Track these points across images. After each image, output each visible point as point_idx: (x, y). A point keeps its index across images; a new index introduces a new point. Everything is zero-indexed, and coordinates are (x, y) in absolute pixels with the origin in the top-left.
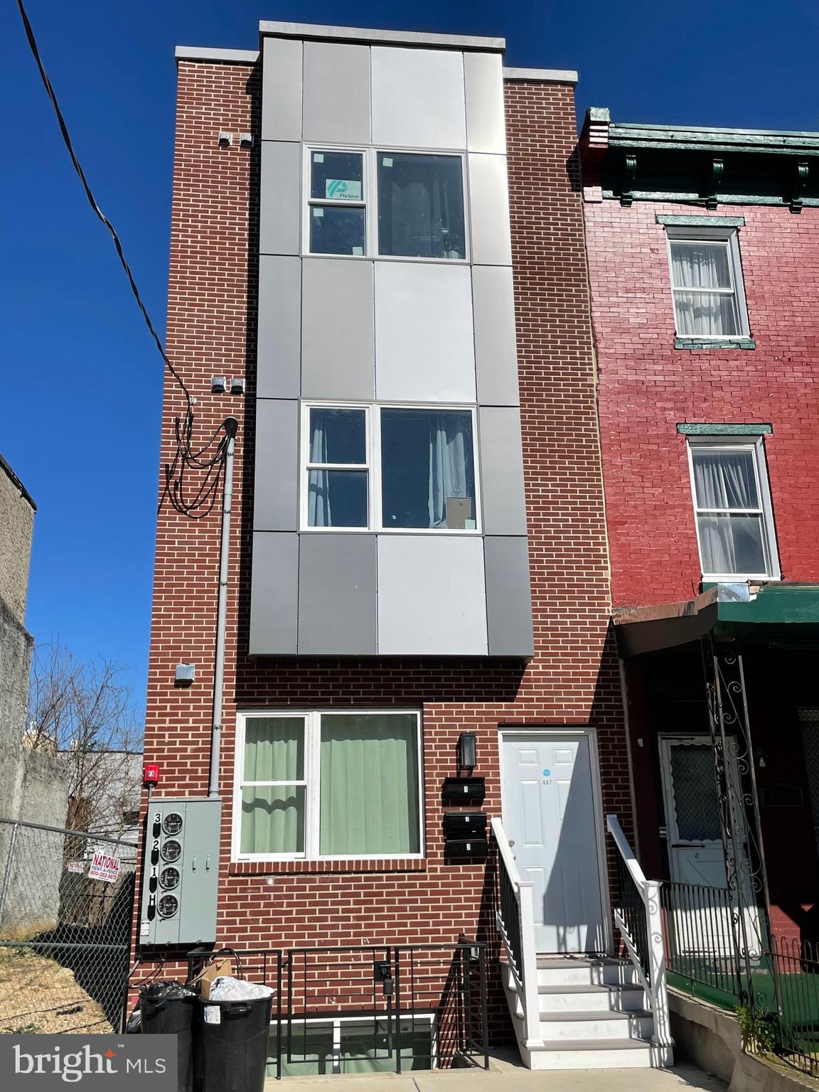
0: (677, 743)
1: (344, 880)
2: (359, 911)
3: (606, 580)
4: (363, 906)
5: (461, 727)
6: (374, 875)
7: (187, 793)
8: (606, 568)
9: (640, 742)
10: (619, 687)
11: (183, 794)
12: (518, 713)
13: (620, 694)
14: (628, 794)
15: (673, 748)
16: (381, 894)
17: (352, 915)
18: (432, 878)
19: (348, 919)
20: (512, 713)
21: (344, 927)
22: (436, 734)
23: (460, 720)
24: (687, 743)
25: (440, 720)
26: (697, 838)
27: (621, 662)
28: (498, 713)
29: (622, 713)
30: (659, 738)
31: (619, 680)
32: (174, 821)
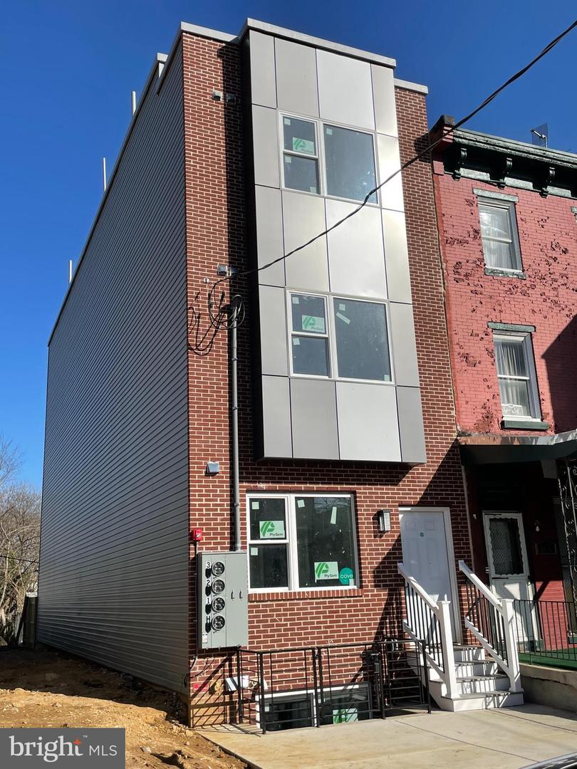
0: (492, 517)
1: (317, 603)
2: (326, 622)
3: (453, 416)
4: (328, 620)
5: (378, 506)
6: (334, 600)
7: (219, 548)
8: (453, 409)
9: (475, 515)
10: (462, 483)
11: (217, 548)
12: (409, 498)
13: (462, 487)
14: (469, 548)
15: (491, 520)
16: (338, 612)
17: (322, 625)
18: (367, 600)
19: (320, 628)
20: (406, 498)
21: (318, 633)
22: (365, 510)
23: (377, 502)
24: (498, 517)
25: (366, 502)
26: (503, 574)
27: (463, 467)
28: (399, 498)
29: (464, 499)
30: (483, 514)
31: (462, 479)
32: (221, 567)
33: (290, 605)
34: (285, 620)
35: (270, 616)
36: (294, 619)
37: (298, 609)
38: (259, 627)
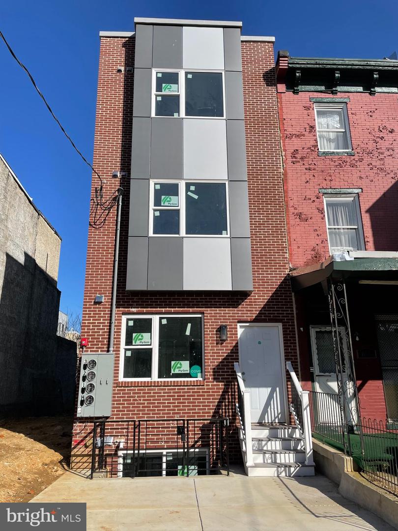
0: (318, 330)
1: (168, 389)
2: (175, 403)
3: (287, 258)
4: (176, 401)
5: (221, 322)
6: (182, 387)
7: (99, 351)
8: (286, 253)
9: (302, 329)
10: (292, 305)
11: (98, 351)
12: (246, 316)
13: (292, 308)
14: (296, 353)
15: (317, 332)
16: (184, 396)
17: (171, 405)
18: (207, 389)
19: (170, 406)
20: (244, 316)
21: (168, 410)
22: (210, 325)
23: (221, 319)
24: (323, 330)
25: (212, 319)
26: (327, 372)
27: (293, 294)
28: (238, 316)
29: (293, 317)
30: (310, 327)
31: (292, 302)
32: (93, 363)
33: (148, 390)
34: (144, 400)
35: (132, 397)
36: (150, 400)
37: (154, 393)
38: (124, 404)
